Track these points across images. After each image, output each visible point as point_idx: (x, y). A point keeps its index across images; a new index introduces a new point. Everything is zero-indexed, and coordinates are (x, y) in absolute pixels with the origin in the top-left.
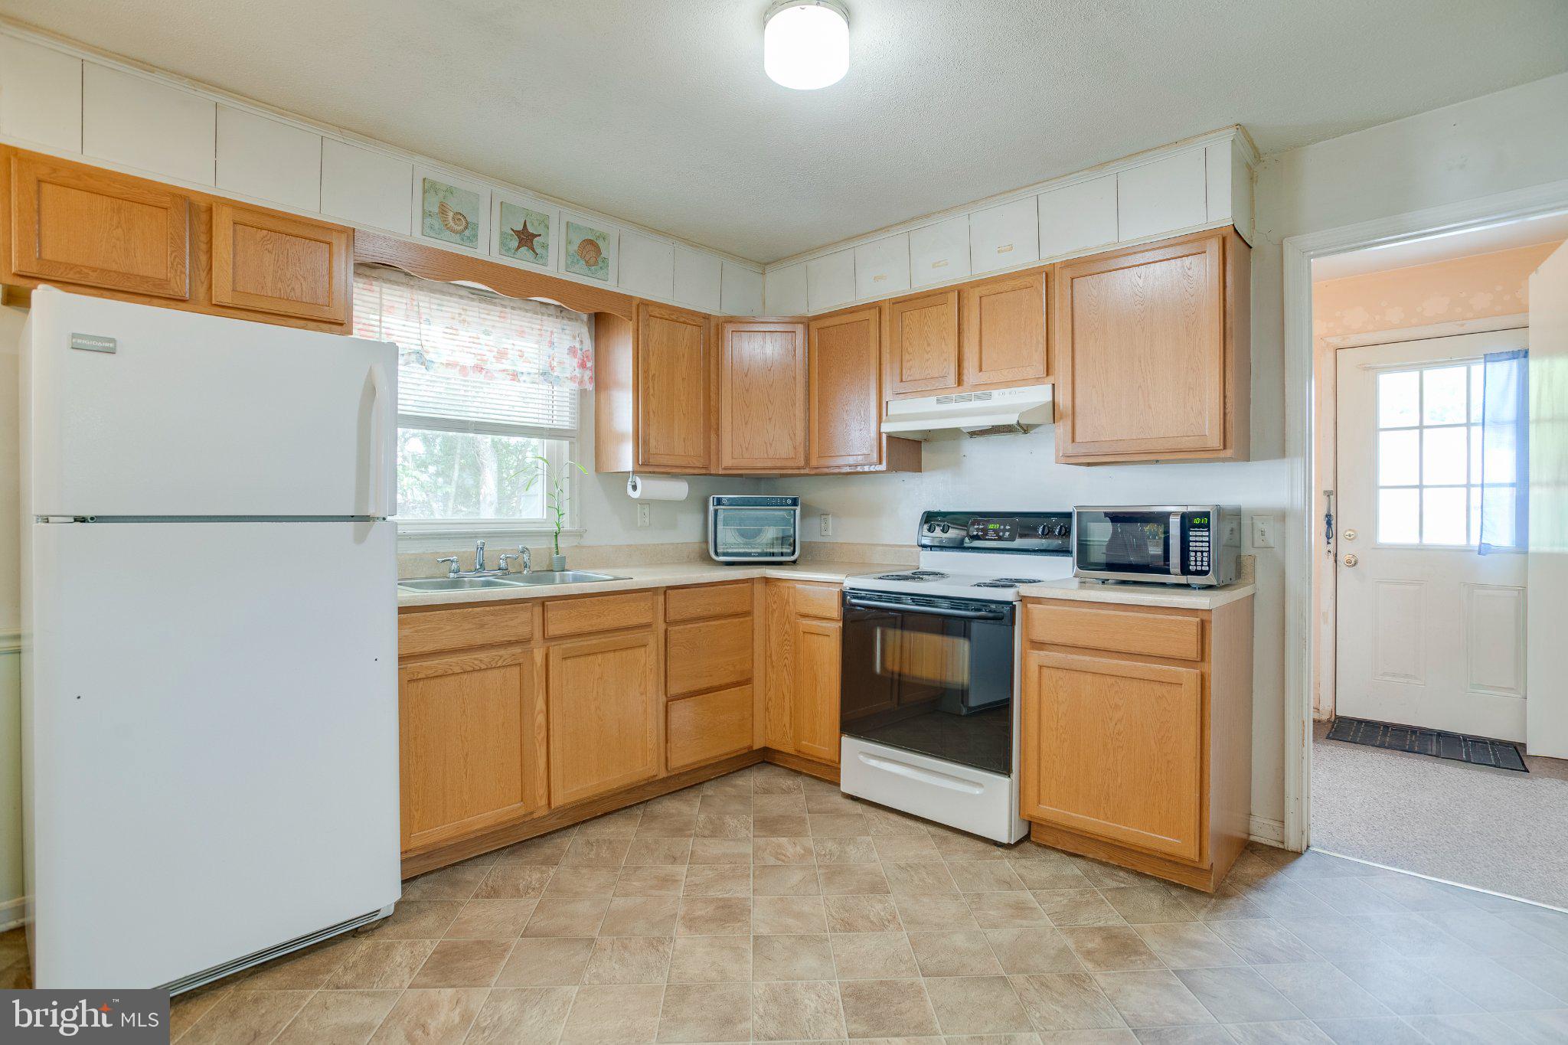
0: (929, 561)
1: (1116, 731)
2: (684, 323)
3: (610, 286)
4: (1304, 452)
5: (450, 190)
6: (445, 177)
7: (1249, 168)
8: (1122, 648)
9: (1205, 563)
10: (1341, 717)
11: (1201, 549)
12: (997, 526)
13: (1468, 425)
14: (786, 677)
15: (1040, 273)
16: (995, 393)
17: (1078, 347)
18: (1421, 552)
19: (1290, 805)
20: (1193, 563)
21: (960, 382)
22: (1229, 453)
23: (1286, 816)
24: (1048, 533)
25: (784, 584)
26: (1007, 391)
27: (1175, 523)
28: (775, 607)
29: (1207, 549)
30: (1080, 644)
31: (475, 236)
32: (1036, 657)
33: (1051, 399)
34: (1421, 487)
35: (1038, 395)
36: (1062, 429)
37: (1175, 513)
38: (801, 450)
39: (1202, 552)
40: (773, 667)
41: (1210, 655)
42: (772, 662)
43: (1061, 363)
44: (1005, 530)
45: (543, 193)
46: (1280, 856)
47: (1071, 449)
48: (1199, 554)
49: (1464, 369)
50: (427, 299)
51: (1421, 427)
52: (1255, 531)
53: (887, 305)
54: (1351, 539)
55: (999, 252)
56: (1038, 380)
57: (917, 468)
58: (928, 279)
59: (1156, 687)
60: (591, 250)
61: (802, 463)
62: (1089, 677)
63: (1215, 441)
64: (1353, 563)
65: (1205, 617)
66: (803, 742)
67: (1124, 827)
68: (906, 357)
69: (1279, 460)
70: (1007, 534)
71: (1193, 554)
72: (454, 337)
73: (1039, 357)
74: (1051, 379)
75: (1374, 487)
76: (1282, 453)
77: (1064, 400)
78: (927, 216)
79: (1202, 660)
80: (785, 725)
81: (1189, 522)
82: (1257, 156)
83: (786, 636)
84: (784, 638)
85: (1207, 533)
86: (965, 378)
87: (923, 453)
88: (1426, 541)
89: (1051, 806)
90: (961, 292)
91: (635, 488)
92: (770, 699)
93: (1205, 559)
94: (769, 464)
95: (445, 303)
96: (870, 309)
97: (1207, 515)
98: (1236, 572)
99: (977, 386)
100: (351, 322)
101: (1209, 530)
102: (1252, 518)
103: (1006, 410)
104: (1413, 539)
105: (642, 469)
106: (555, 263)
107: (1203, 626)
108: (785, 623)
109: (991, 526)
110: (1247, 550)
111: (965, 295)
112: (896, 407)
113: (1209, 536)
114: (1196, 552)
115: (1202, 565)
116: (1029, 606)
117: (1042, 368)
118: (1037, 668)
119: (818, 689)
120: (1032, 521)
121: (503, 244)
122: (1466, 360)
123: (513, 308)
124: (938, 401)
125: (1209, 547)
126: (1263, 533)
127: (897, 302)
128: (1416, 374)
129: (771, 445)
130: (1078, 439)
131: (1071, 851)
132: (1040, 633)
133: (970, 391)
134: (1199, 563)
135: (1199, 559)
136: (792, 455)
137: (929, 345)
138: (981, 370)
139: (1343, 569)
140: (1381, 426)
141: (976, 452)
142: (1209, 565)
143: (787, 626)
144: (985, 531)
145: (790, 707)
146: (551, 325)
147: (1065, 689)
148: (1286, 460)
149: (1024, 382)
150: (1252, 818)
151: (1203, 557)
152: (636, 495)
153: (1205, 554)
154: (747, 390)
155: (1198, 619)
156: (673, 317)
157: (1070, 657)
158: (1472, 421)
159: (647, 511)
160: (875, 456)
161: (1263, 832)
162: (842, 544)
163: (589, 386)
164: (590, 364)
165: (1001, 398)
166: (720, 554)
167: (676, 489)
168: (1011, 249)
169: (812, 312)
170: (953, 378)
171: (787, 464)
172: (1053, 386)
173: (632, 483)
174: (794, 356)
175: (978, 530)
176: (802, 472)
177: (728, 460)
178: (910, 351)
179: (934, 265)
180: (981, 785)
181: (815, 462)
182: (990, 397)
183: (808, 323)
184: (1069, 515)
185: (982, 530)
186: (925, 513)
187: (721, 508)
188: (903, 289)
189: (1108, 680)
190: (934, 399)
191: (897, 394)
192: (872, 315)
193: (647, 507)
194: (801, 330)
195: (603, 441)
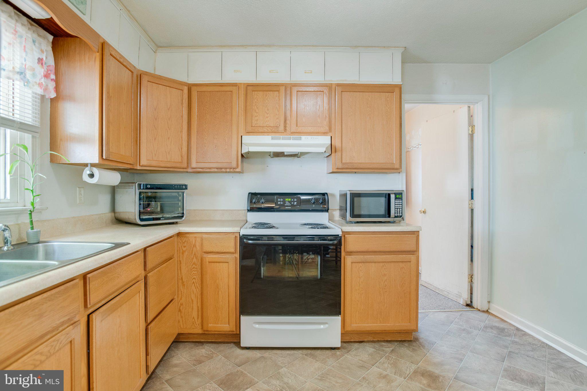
1: (384, 285)
2: (125, 66)
3: (86, 20)
9: (401, 213)
11: (399, 207)
12: (290, 200)
14: (195, 290)
15: (327, 86)
16: (303, 137)
17: (344, 122)
20: (396, 213)
21: (285, 130)
22: (401, 170)
24: (316, 202)
25: (191, 235)
26: (309, 137)
27: (393, 197)
28: (184, 249)
29: (401, 207)
30: (370, 250)
32: (351, 259)
33: (330, 142)
35: (325, 140)
36: (337, 156)
37: (392, 194)
38: (185, 157)
39: (400, 208)
40: (184, 285)
41: (419, 248)
42: (183, 282)
43: (336, 127)
44: (294, 202)
48: (398, 209)
53: (242, 86)
55: (304, 73)
56: (325, 134)
58: (266, 77)
59: (401, 264)
61: (185, 165)
62: (373, 264)
63: (398, 166)
65: (418, 234)
66: (210, 325)
67: (388, 324)
68: (254, 114)
70: (295, 203)
71: (396, 209)
73: (326, 123)
74: (331, 134)
77: (336, 143)
78: (270, 46)
79: (417, 251)
80: (193, 318)
81: (396, 196)
83: (194, 266)
84: (193, 267)
85: (401, 201)
86: (288, 128)
87: (244, 164)
89: (357, 324)
90: (286, 87)
91: (92, 176)
92: (182, 304)
93: (401, 211)
94: (169, 165)
96: (231, 86)
97: (401, 194)
99: (293, 133)
101: (402, 200)
105: (104, 162)
107: (417, 238)
108: (193, 259)
109: (287, 200)
111: (289, 89)
112: (247, 139)
113: (402, 202)
115: (399, 214)
116: (346, 236)
117: (326, 128)
118: (351, 264)
119: (220, 292)
124: (272, 139)
125: (402, 206)
127: (249, 86)
129: (169, 153)
131: (357, 340)
133: (290, 135)
134: (398, 213)
135: (398, 211)
136: (180, 160)
137: (268, 110)
138: (297, 126)
142: (402, 214)
143: (195, 260)
144: (284, 202)
145: (198, 307)
147: (362, 271)
149: (318, 133)
151: (400, 210)
152: (94, 181)
153: (401, 209)
154: (156, 119)
156: (121, 60)
159: (82, 192)
160: (234, 164)
163: (53, 95)
164: (53, 77)
165: (306, 140)
166: (142, 220)
167: (114, 178)
168: (311, 73)
169: (192, 80)
170: (282, 128)
171: (178, 165)
172: (331, 137)
173: (88, 172)
174: (182, 104)
175: (280, 201)
176: (185, 170)
177: (144, 162)
178: (257, 111)
179: (270, 72)
180: (327, 323)
181: (194, 165)
182: (300, 139)
183: (190, 87)
184: (323, 194)
185: (282, 201)
186: (249, 193)
187: (144, 191)
188: (251, 79)
189: (382, 264)
190: (270, 137)
191: (248, 133)
192: (234, 89)
193: (82, 190)
194: (186, 89)
195: (61, 140)
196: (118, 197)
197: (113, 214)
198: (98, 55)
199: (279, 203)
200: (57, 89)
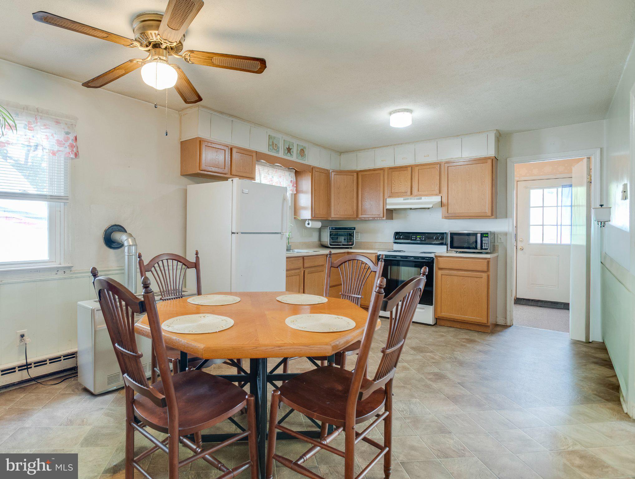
0: (397, 247)
1: (464, 291)
2: (323, 173)
3: (306, 162)
4: (512, 217)
5: (274, 138)
6: (273, 134)
7: (498, 137)
8: (466, 269)
10: (518, 298)
12: (420, 236)
13: (557, 206)
15: (438, 164)
16: (423, 198)
17: (449, 186)
18: (543, 246)
19: (508, 313)
20: (484, 247)
21: (411, 193)
22: (493, 217)
23: (507, 316)
24: (437, 239)
26: (427, 197)
27: (479, 235)
31: (279, 150)
32: (440, 273)
33: (440, 200)
34: (543, 225)
35: (437, 199)
36: (445, 209)
37: (479, 233)
38: (355, 212)
39: (486, 243)
41: (490, 270)
43: (444, 189)
44: (423, 238)
45: (293, 136)
46: (506, 327)
47: (447, 215)
49: (556, 189)
50: (262, 168)
51: (543, 207)
52: (498, 238)
53: (386, 169)
54: (521, 241)
55: (424, 157)
56: (436, 195)
57: (392, 218)
58: (400, 162)
59: (475, 279)
60: (302, 152)
61: (355, 216)
63: (490, 214)
64: (522, 249)
65: (489, 260)
67: (466, 317)
68: (393, 185)
69: (505, 219)
70: (423, 239)
71: (483, 244)
72: (266, 179)
73: (437, 188)
74: (441, 195)
75: (528, 225)
76: (506, 217)
77: (445, 201)
78: (401, 144)
79: (488, 271)
81: (483, 235)
82: (500, 135)
86: (413, 193)
87: (394, 214)
88: (545, 242)
89: (445, 313)
90: (412, 167)
91: (309, 224)
94: (346, 217)
95: (264, 169)
96: (381, 170)
97: (487, 234)
98: (494, 250)
99: (416, 196)
100: (255, 178)
102: (497, 235)
103: (425, 203)
104: (540, 242)
105: (313, 218)
106: (294, 158)
107: (488, 262)
109: (418, 237)
110: (496, 244)
111: (413, 168)
112: (389, 200)
113: (488, 239)
114: (484, 243)
115: (486, 247)
116: (438, 258)
117: (438, 191)
118: (441, 275)
120: (432, 235)
121: (284, 152)
122: (556, 186)
123: (279, 169)
124: (404, 199)
125: (488, 242)
126: (500, 239)
127: (391, 169)
128: (542, 190)
129: (346, 211)
130: (449, 212)
131: (449, 326)
132: (441, 266)
135: (485, 245)
136: (352, 214)
137: (401, 182)
138: (418, 191)
139: (519, 251)
140: (531, 206)
141: (412, 214)
142: (488, 247)
144: (416, 238)
146: (287, 173)
147: (449, 281)
148: (507, 219)
149: (432, 195)
150: (497, 318)
152: (309, 226)
153: (487, 244)
154: (339, 193)
155: (487, 261)
156: (321, 171)
157: (450, 272)
158: (558, 205)
159: (306, 231)
160: (382, 215)
161: (500, 321)
162: (364, 242)
163: (295, 192)
164: (295, 185)
165: (425, 199)
166: (331, 245)
167: (318, 225)
168: (428, 156)
169: (359, 169)
170: (409, 193)
171: (351, 217)
172: (441, 196)
173: (307, 223)
174: (353, 183)
175: (414, 238)
176: (355, 219)
177: (333, 216)
178: (395, 184)
179: (402, 159)
180: (424, 309)
181: (360, 216)
182: (421, 199)
183: (358, 172)
184: (443, 233)
185: (415, 238)
186: (395, 232)
187: (332, 230)
188: (392, 165)
189: (462, 278)
190: (402, 199)
191: (390, 197)
192: (381, 172)
193: (306, 230)
194: (355, 175)
195: (298, 209)
196: (322, 233)
197: (319, 242)
198: (310, 174)
199: (413, 239)
200: (296, 190)
